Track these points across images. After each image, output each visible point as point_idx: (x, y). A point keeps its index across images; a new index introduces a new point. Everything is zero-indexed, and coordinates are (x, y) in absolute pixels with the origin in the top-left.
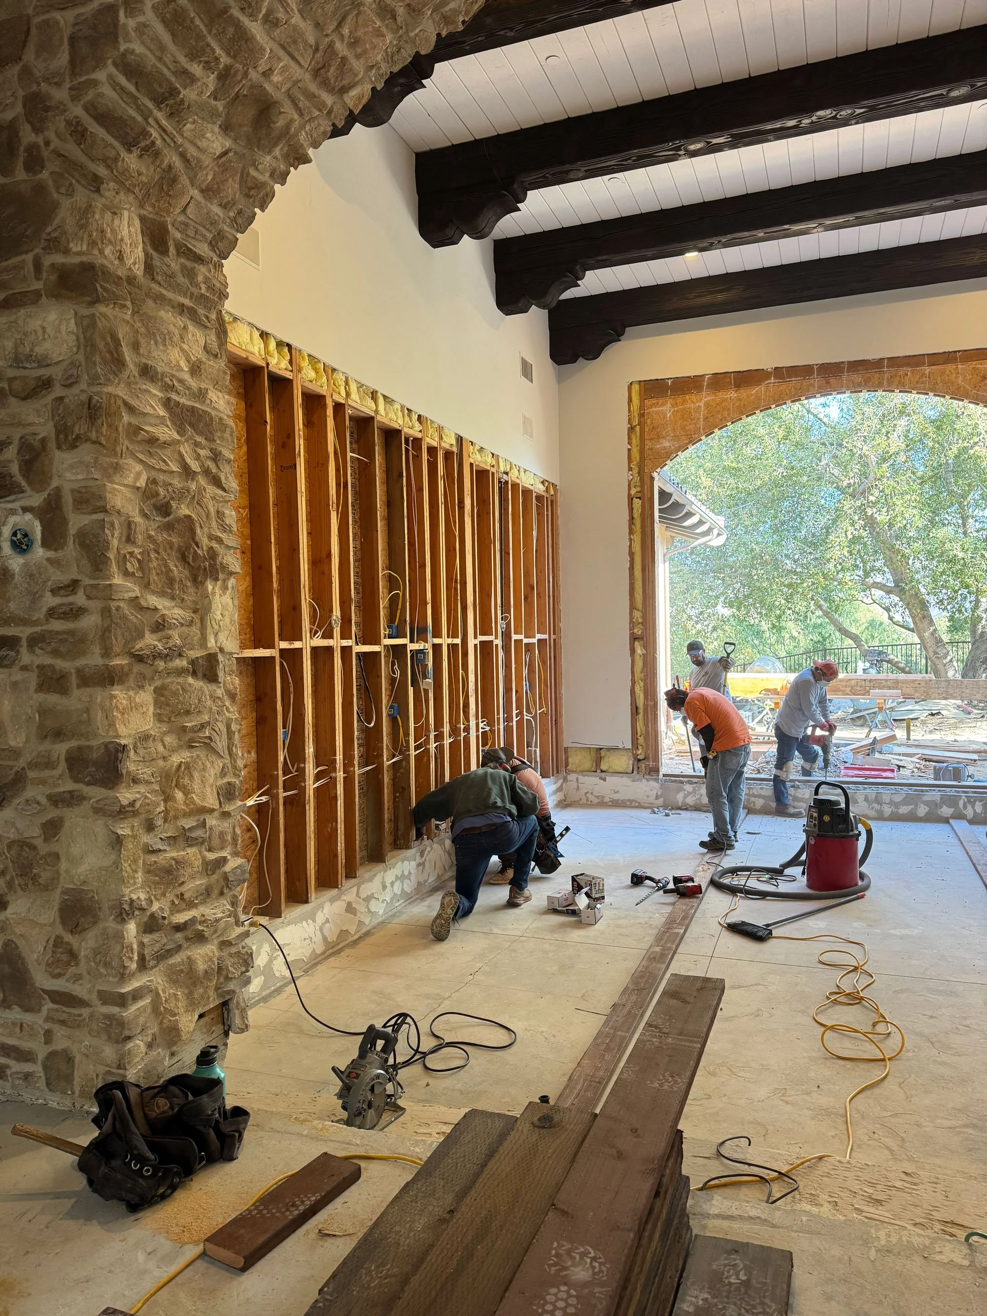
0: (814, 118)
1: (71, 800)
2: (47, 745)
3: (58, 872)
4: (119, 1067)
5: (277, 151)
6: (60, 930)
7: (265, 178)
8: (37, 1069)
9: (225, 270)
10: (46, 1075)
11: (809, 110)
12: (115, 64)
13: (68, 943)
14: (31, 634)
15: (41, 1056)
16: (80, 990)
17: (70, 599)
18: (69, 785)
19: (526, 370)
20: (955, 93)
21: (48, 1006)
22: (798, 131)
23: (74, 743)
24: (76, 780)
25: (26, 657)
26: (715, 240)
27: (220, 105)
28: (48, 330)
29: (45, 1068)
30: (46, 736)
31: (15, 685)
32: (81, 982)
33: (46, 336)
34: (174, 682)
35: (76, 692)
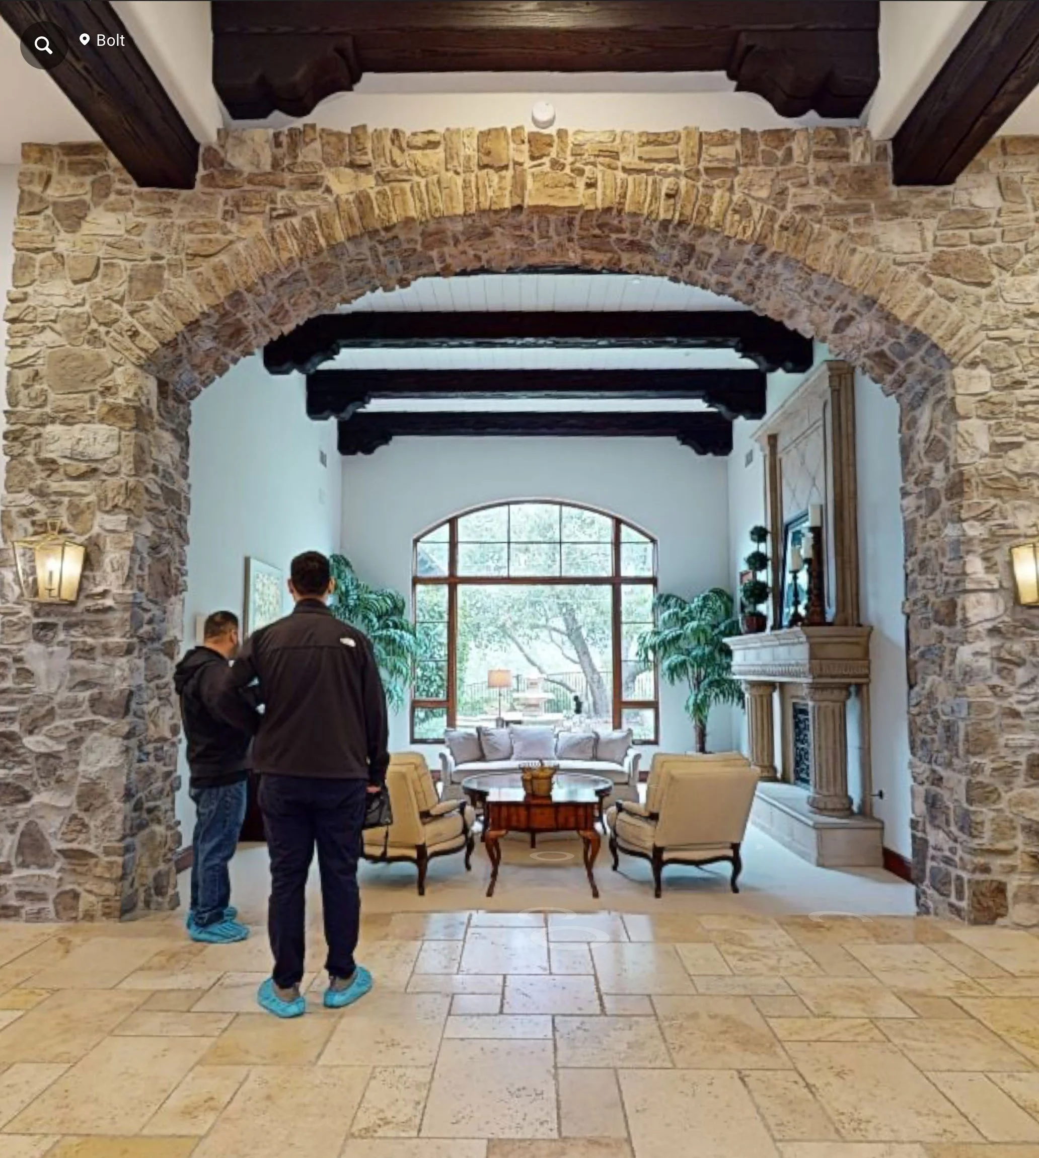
1: (92, 726)
2: (75, 692)
3: (77, 772)
5: (238, 349)
6: (75, 810)
7: (227, 361)
8: (49, 905)
9: (191, 408)
10: (55, 907)
11: (522, 336)
12: (160, 299)
13: (81, 819)
14: (66, 622)
15: (52, 896)
16: (90, 848)
17: (102, 601)
18: (90, 717)
19: (323, 459)
20: (601, 343)
21: (61, 860)
22: (514, 345)
23: (96, 690)
24: (95, 713)
25: (62, 636)
26: (459, 394)
27: (216, 327)
29: (55, 903)
30: (74, 686)
31: (51, 654)
32: (88, 843)
33: (96, 442)
34: (154, 657)
35: (100, 659)
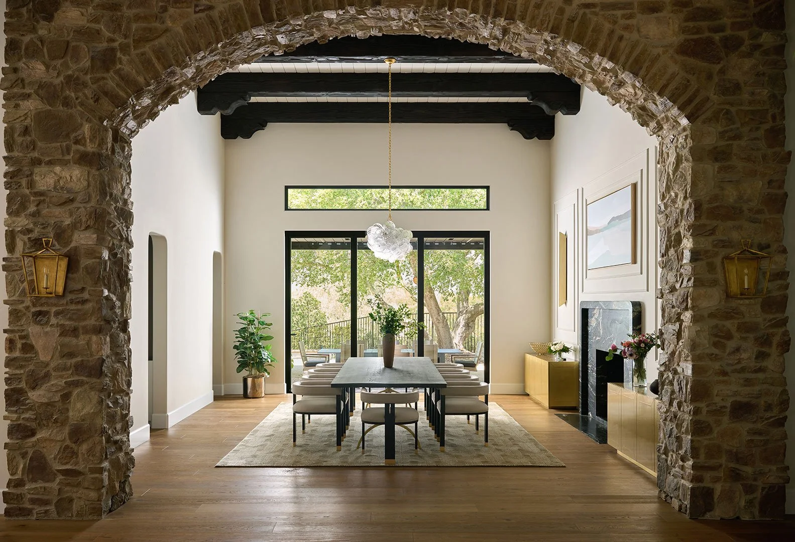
0: (379, 58)
1: (77, 384)
2: (65, 360)
3: (68, 417)
4: (98, 500)
6: (68, 442)
8: (52, 508)
10: (56, 509)
12: (115, 73)
13: (71, 448)
14: (56, 310)
15: (54, 502)
17: (81, 296)
18: (76, 378)
21: (60, 477)
23: (79, 359)
24: (79, 375)
25: (53, 321)
28: (74, 178)
29: (56, 506)
30: (64, 356)
31: (46, 333)
32: (78, 465)
33: (72, 180)
34: (115, 333)
35: (82, 337)
